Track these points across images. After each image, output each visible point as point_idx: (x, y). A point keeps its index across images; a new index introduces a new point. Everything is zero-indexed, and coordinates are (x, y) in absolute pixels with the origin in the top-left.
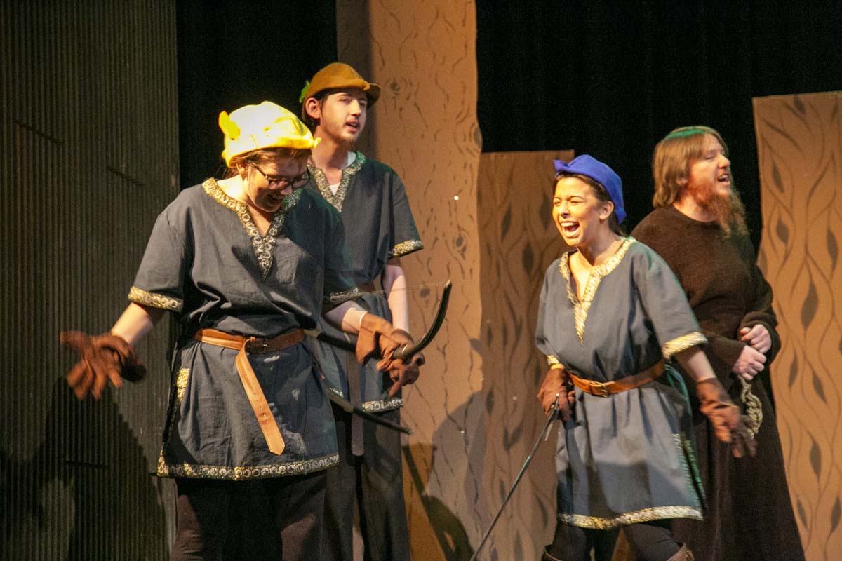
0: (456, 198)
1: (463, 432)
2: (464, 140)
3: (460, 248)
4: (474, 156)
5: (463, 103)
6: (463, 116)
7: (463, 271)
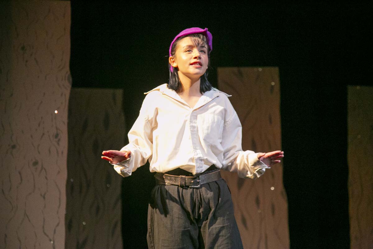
0: (56, 112)
1: (52, 242)
2: (62, 80)
3: (57, 140)
5: (62, 60)
7: (57, 152)
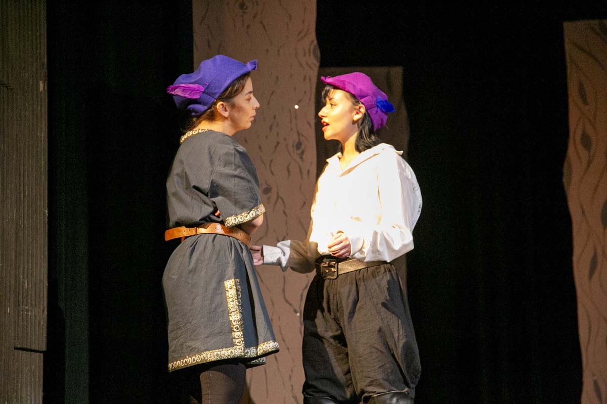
0: (297, 107)
1: (298, 315)
2: (305, 55)
3: (299, 152)
4: (314, 70)
5: (303, 22)
6: (303, 34)
7: (301, 172)
